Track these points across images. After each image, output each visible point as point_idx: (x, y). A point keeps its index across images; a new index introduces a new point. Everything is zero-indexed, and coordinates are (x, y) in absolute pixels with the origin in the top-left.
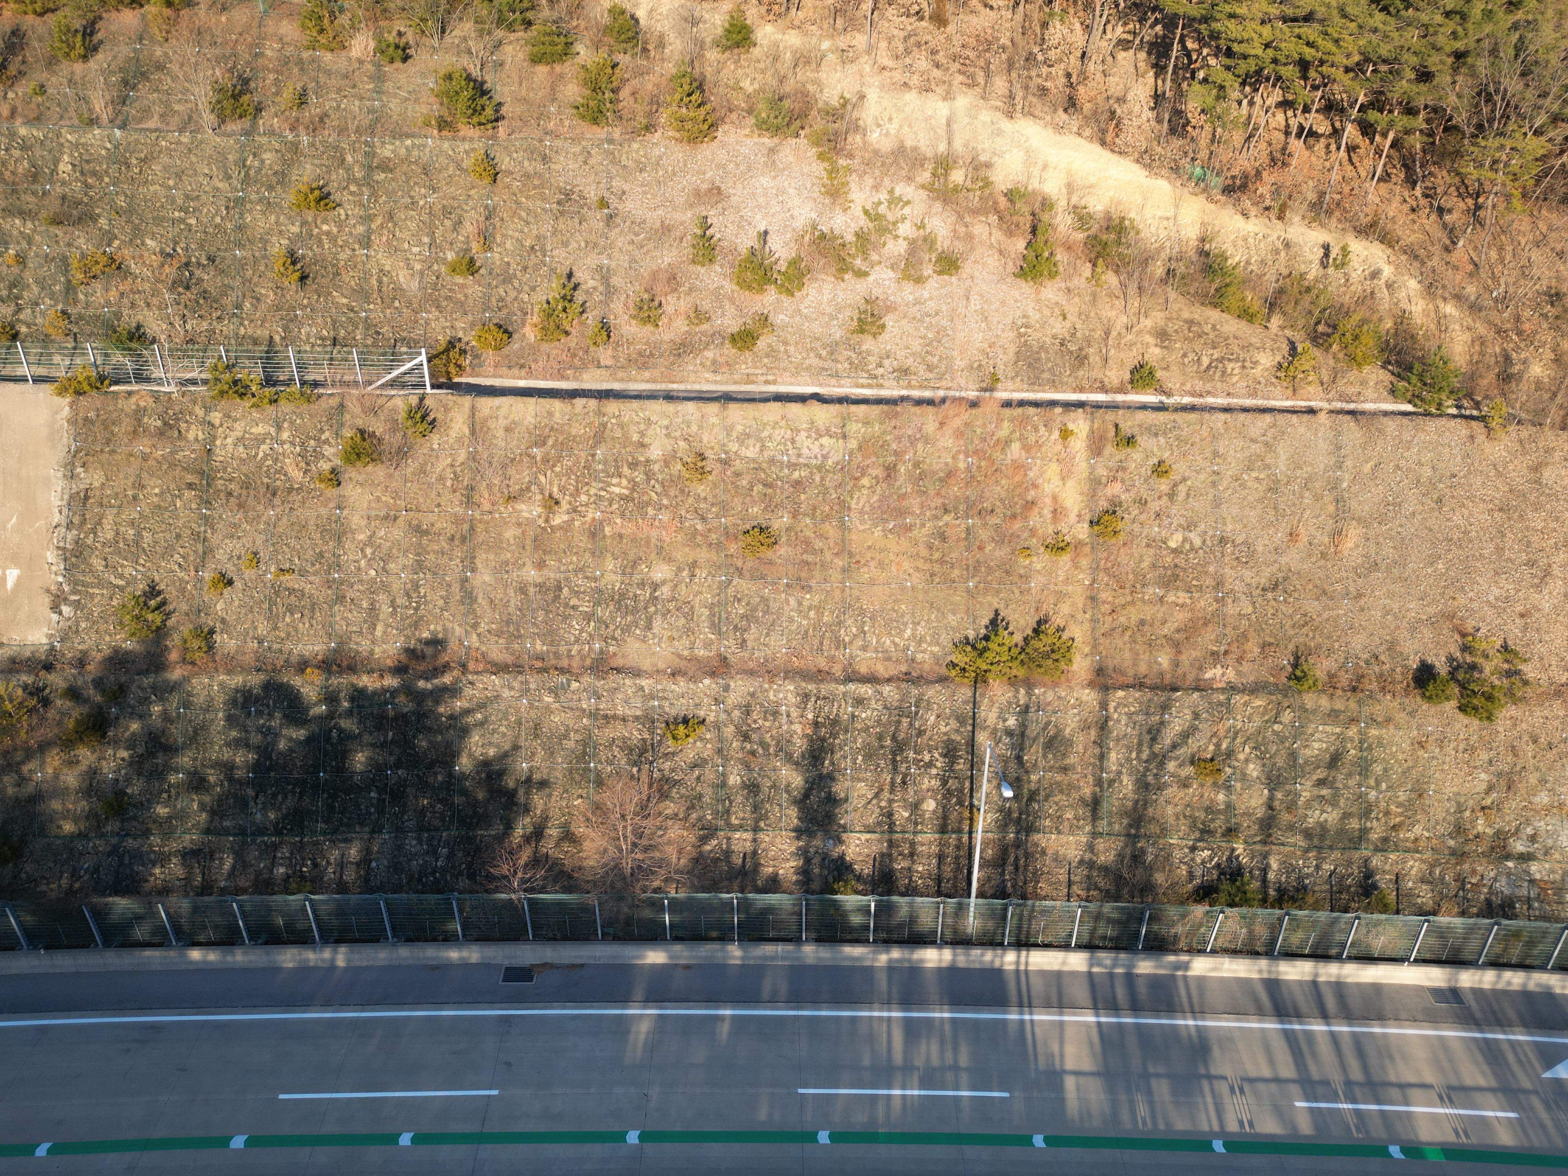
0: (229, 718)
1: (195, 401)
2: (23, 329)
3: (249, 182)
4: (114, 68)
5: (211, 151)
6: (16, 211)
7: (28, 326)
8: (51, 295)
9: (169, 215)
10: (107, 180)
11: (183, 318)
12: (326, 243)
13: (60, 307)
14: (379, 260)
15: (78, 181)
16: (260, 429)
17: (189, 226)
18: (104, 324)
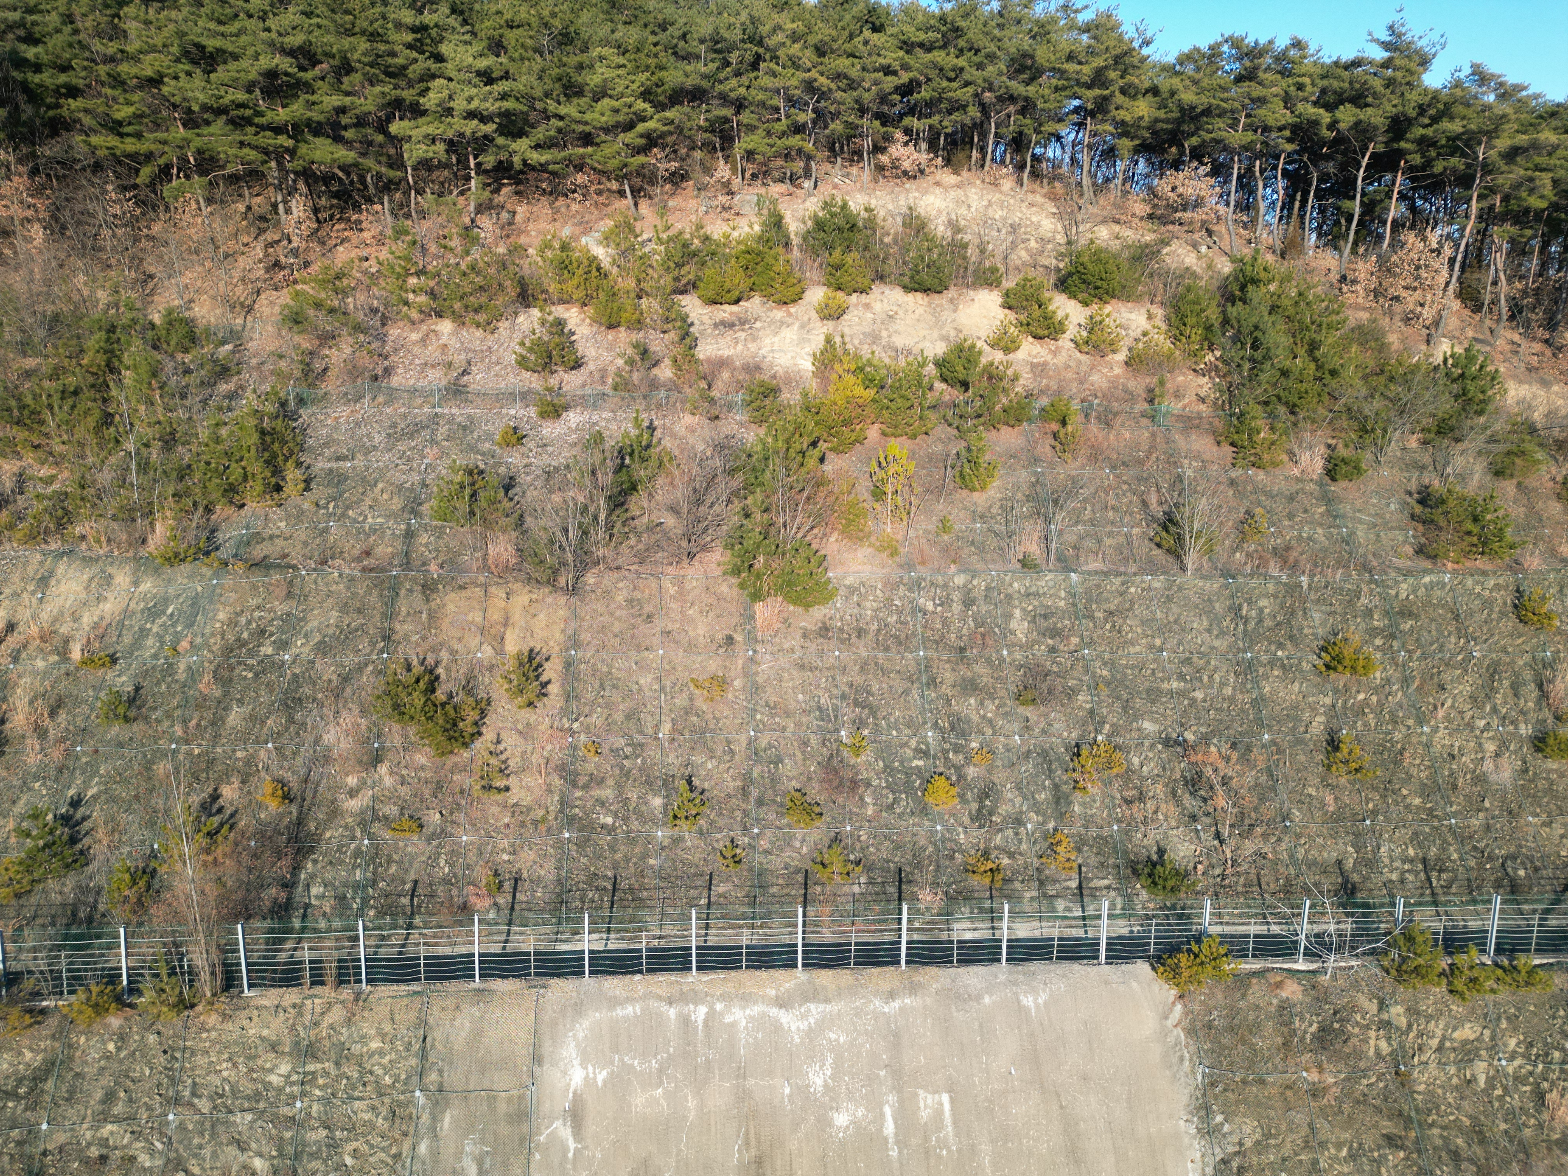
1: (1356, 985)
2: (1006, 861)
3: (1251, 638)
4: (1019, 496)
5: (1195, 599)
6: (969, 687)
7: (1011, 855)
8: (1036, 807)
9: (1165, 686)
10: (1075, 640)
11: (1218, 836)
12: (1371, 719)
13: (1051, 825)
14: (1442, 739)
15: (1039, 643)
16: (1467, 1032)
17: (1194, 700)
18: (1115, 848)
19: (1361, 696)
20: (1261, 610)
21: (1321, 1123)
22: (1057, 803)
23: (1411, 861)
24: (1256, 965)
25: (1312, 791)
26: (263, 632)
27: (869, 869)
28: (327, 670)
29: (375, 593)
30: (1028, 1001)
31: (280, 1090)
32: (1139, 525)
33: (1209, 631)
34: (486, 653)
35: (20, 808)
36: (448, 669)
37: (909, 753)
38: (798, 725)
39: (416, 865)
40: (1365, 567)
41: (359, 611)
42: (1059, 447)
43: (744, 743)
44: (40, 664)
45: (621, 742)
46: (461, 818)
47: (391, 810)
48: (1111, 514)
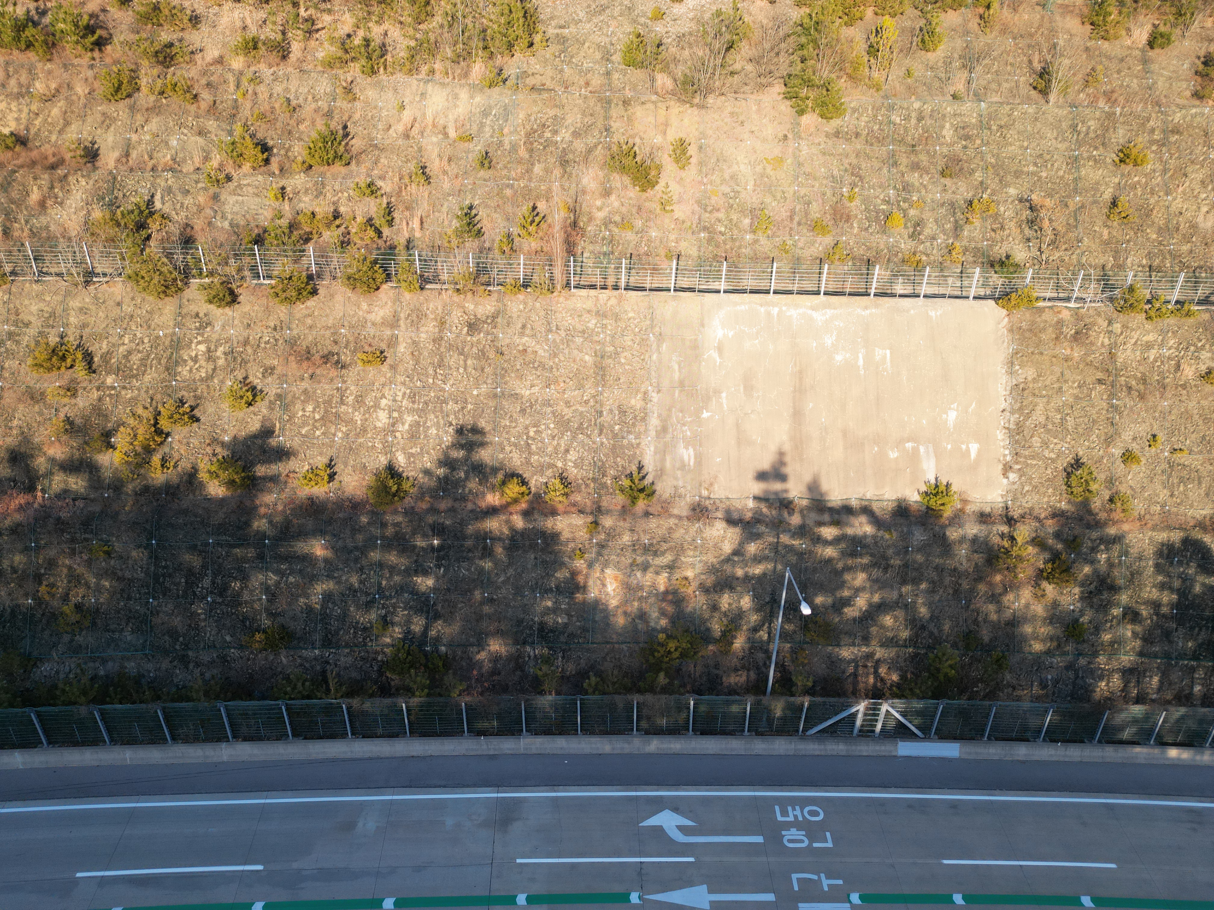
0: (1157, 566)
1: (1099, 314)
2: (924, 258)
3: (1080, 144)
4: (956, 56)
5: (1051, 119)
6: (915, 167)
7: (927, 255)
8: (944, 232)
9: (1025, 169)
10: (978, 142)
11: (1040, 250)
12: (1139, 192)
13: (951, 241)
14: (1178, 204)
15: (958, 143)
16: (1150, 337)
17: (1041, 177)
18: (983, 254)
19: (1136, 179)
20: (1089, 127)
21: (1067, 373)
22: (956, 230)
23: (1143, 267)
24: (1049, 304)
25: (1097, 229)
26: (544, 125)
27: (853, 259)
28: (579, 145)
29: (599, 104)
30: (932, 314)
31: (593, 330)
32: (1025, 75)
33: (1056, 139)
34: (658, 140)
35: (445, 209)
36: (640, 148)
37: (879, 201)
38: (821, 184)
39: (631, 245)
40: (1158, 104)
41: (591, 115)
42: (983, 24)
43: (792, 192)
44: (434, 139)
45: (727, 190)
46: (652, 224)
47: (617, 218)
48: (1009, 68)
